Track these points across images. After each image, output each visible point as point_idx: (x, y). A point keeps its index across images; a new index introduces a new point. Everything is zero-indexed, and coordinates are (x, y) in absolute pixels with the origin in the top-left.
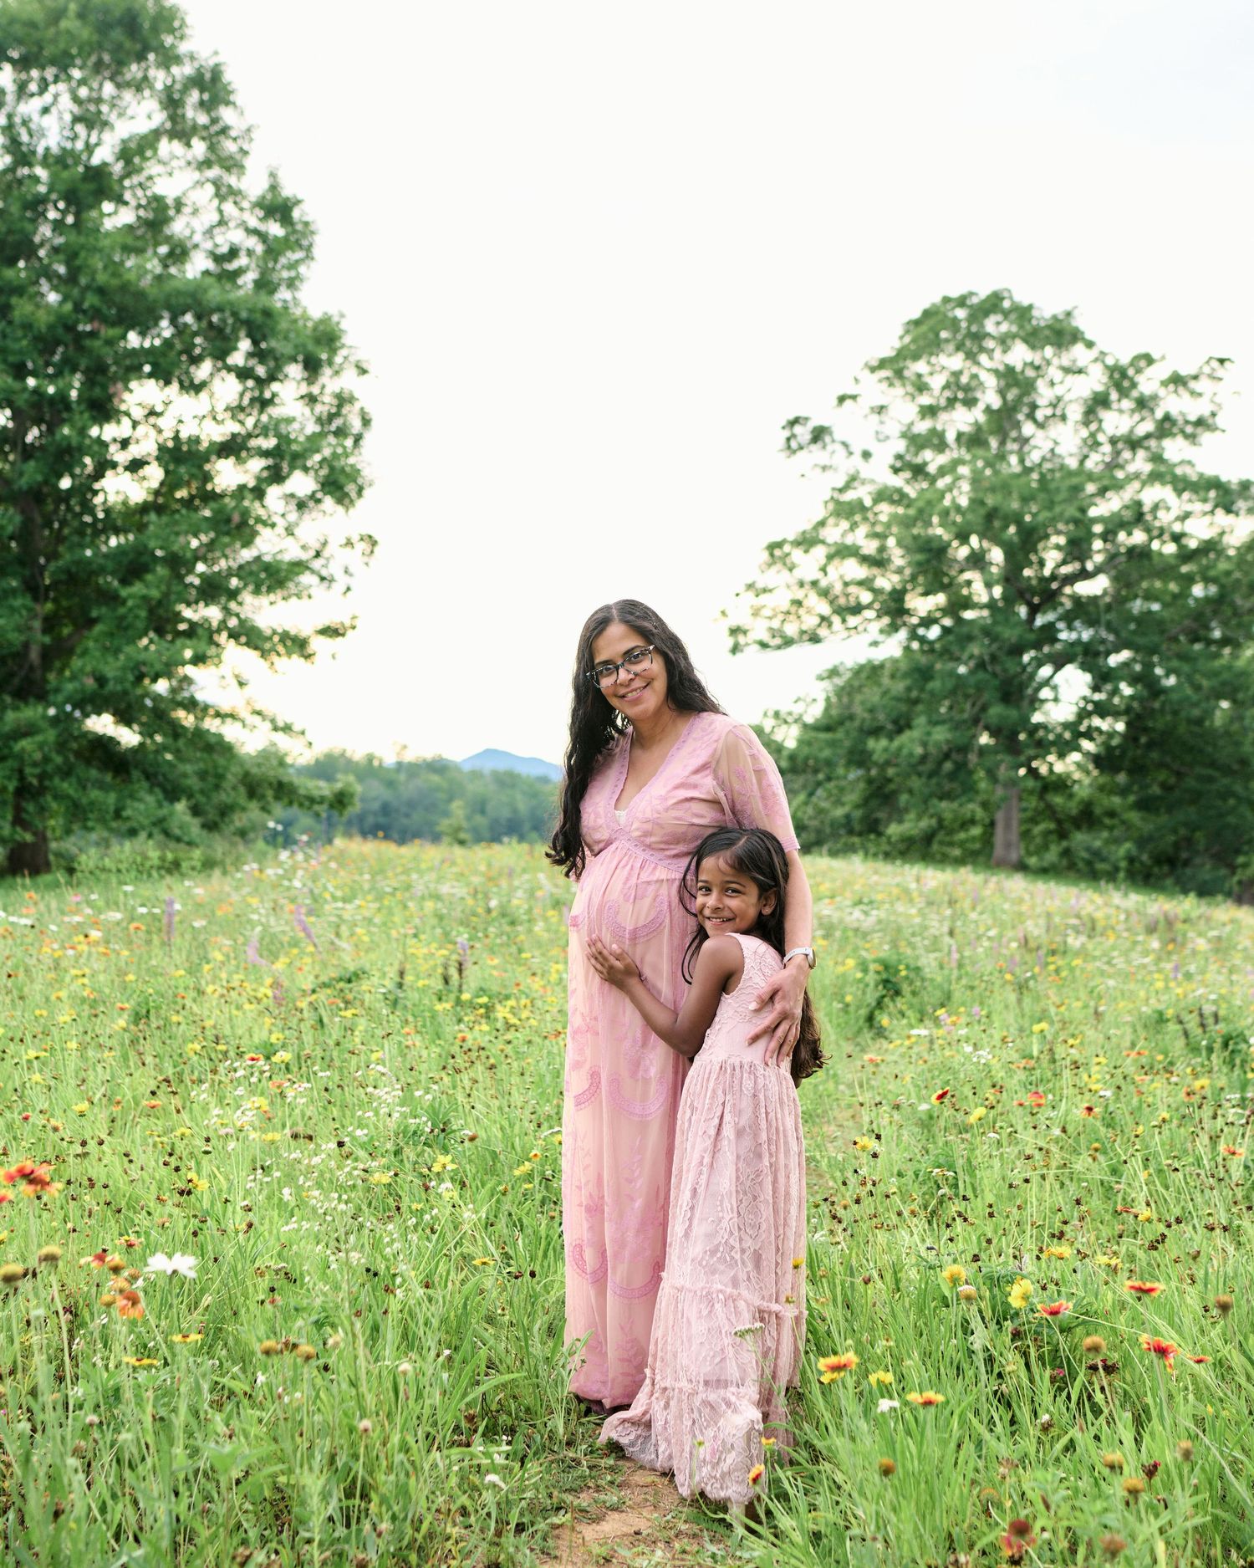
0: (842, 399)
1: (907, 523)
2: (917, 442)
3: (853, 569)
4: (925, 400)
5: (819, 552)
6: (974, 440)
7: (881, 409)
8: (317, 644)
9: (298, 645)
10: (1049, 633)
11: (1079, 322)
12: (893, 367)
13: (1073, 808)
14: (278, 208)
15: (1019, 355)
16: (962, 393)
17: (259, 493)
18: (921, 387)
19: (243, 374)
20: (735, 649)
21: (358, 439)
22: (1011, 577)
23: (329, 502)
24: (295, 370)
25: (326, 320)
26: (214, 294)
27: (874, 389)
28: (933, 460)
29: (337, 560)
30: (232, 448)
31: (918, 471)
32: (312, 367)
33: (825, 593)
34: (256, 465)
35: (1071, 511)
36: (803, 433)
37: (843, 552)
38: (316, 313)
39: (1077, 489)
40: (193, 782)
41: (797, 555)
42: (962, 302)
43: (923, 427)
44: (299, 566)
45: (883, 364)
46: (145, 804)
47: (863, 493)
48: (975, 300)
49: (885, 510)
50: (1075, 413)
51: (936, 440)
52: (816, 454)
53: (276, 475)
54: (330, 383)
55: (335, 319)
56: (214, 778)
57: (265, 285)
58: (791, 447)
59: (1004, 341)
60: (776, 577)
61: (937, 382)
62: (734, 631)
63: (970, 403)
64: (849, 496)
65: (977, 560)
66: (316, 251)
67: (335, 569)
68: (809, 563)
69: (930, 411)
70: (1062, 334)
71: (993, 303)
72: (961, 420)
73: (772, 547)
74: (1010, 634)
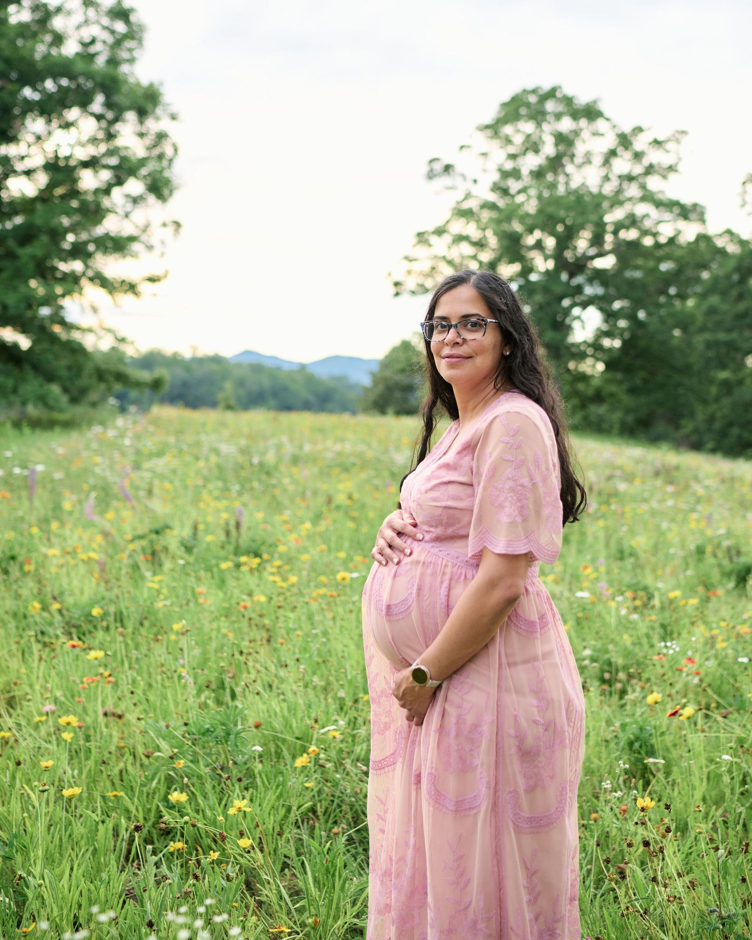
0: (462, 147)
1: (498, 222)
2: (505, 174)
3: (466, 249)
4: (512, 150)
5: (447, 239)
6: (538, 174)
7: (485, 155)
8: (145, 288)
9: (132, 288)
10: (579, 289)
12: (494, 129)
13: (590, 392)
14: (121, 14)
15: (566, 125)
16: (533, 146)
17: (107, 191)
18: (508, 141)
19: (99, 117)
20: (397, 294)
21: (171, 161)
22: (558, 256)
23: (152, 199)
24: (131, 116)
25: (151, 86)
26: (80, 66)
27: (482, 142)
28: (514, 185)
29: (157, 235)
30: (92, 163)
31: (505, 192)
32: (142, 114)
33: (450, 263)
34: (106, 175)
35: (594, 217)
36: (438, 167)
37: (460, 238)
38: (145, 81)
39: (598, 206)
40: (63, 373)
41: (434, 239)
42: (534, 91)
43: (509, 166)
44: (132, 239)
45: (487, 127)
46: (32, 385)
47: (472, 204)
48: (541, 92)
49: (486, 215)
50: (598, 160)
51: (515, 174)
52: (445, 181)
53: (119, 181)
54: (152, 126)
55: (156, 86)
56: (76, 370)
57: (113, 62)
58: (431, 175)
59: (558, 116)
60: (422, 252)
61: (518, 139)
62: (397, 284)
63: (537, 151)
64: (466, 205)
65: (539, 245)
66: (145, 43)
67: (154, 241)
68: (440, 245)
69: (513, 157)
70: (591, 113)
71: (551, 94)
72: (531, 162)
73: (420, 235)
74: (558, 290)
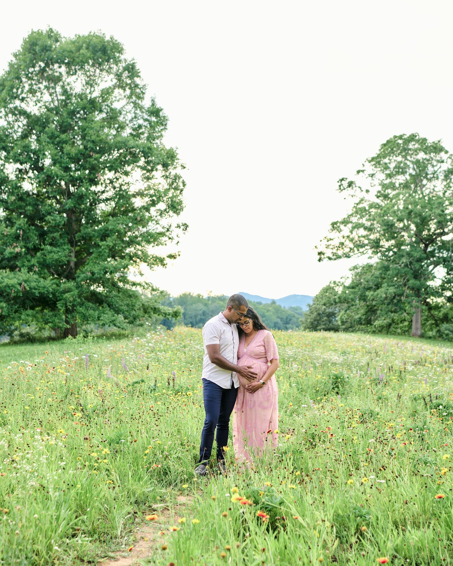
0: (358, 172)
1: (381, 216)
2: (385, 186)
3: (362, 232)
4: (388, 172)
5: (350, 226)
6: (406, 186)
7: (372, 175)
8: (167, 261)
9: (161, 261)
10: (432, 254)
11: (443, 144)
12: (376, 161)
13: (441, 315)
14: (155, 112)
15: (421, 156)
16: (400, 170)
17: (147, 209)
18: (387, 168)
19: (143, 168)
20: (320, 260)
21: (182, 191)
22: (418, 234)
23: (171, 213)
24: (160, 167)
25: (171, 149)
26: (131, 143)
27: (369, 168)
28: (391, 193)
29: (175, 232)
30: (140, 194)
31: (386, 197)
32: (165, 166)
33: (352, 240)
34: (147, 199)
35: (438, 211)
36: (345, 184)
37: (357, 226)
38: (168, 148)
39: (441, 204)
40: (125, 308)
41: (342, 227)
42: (401, 137)
43: (388, 181)
44: (162, 234)
45: (373, 159)
46: (108, 315)
47: (365, 205)
48: (405, 137)
49: (373, 211)
50: (441, 177)
51: (392, 186)
52: (350, 191)
53: (154, 203)
54: (172, 172)
55: (175, 149)
56: (132, 307)
57: (150, 138)
58: (341, 188)
59: (416, 151)
60: (335, 235)
61: (392, 166)
62: (320, 254)
63: (404, 173)
64: (360, 206)
65: (406, 228)
66: (168, 126)
67: (174, 235)
68: (346, 230)
69: (389, 176)
70: (437, 148)
71: (412, 138)
72: (400, 179)
73: (333, 224)
74: (417, 255)
